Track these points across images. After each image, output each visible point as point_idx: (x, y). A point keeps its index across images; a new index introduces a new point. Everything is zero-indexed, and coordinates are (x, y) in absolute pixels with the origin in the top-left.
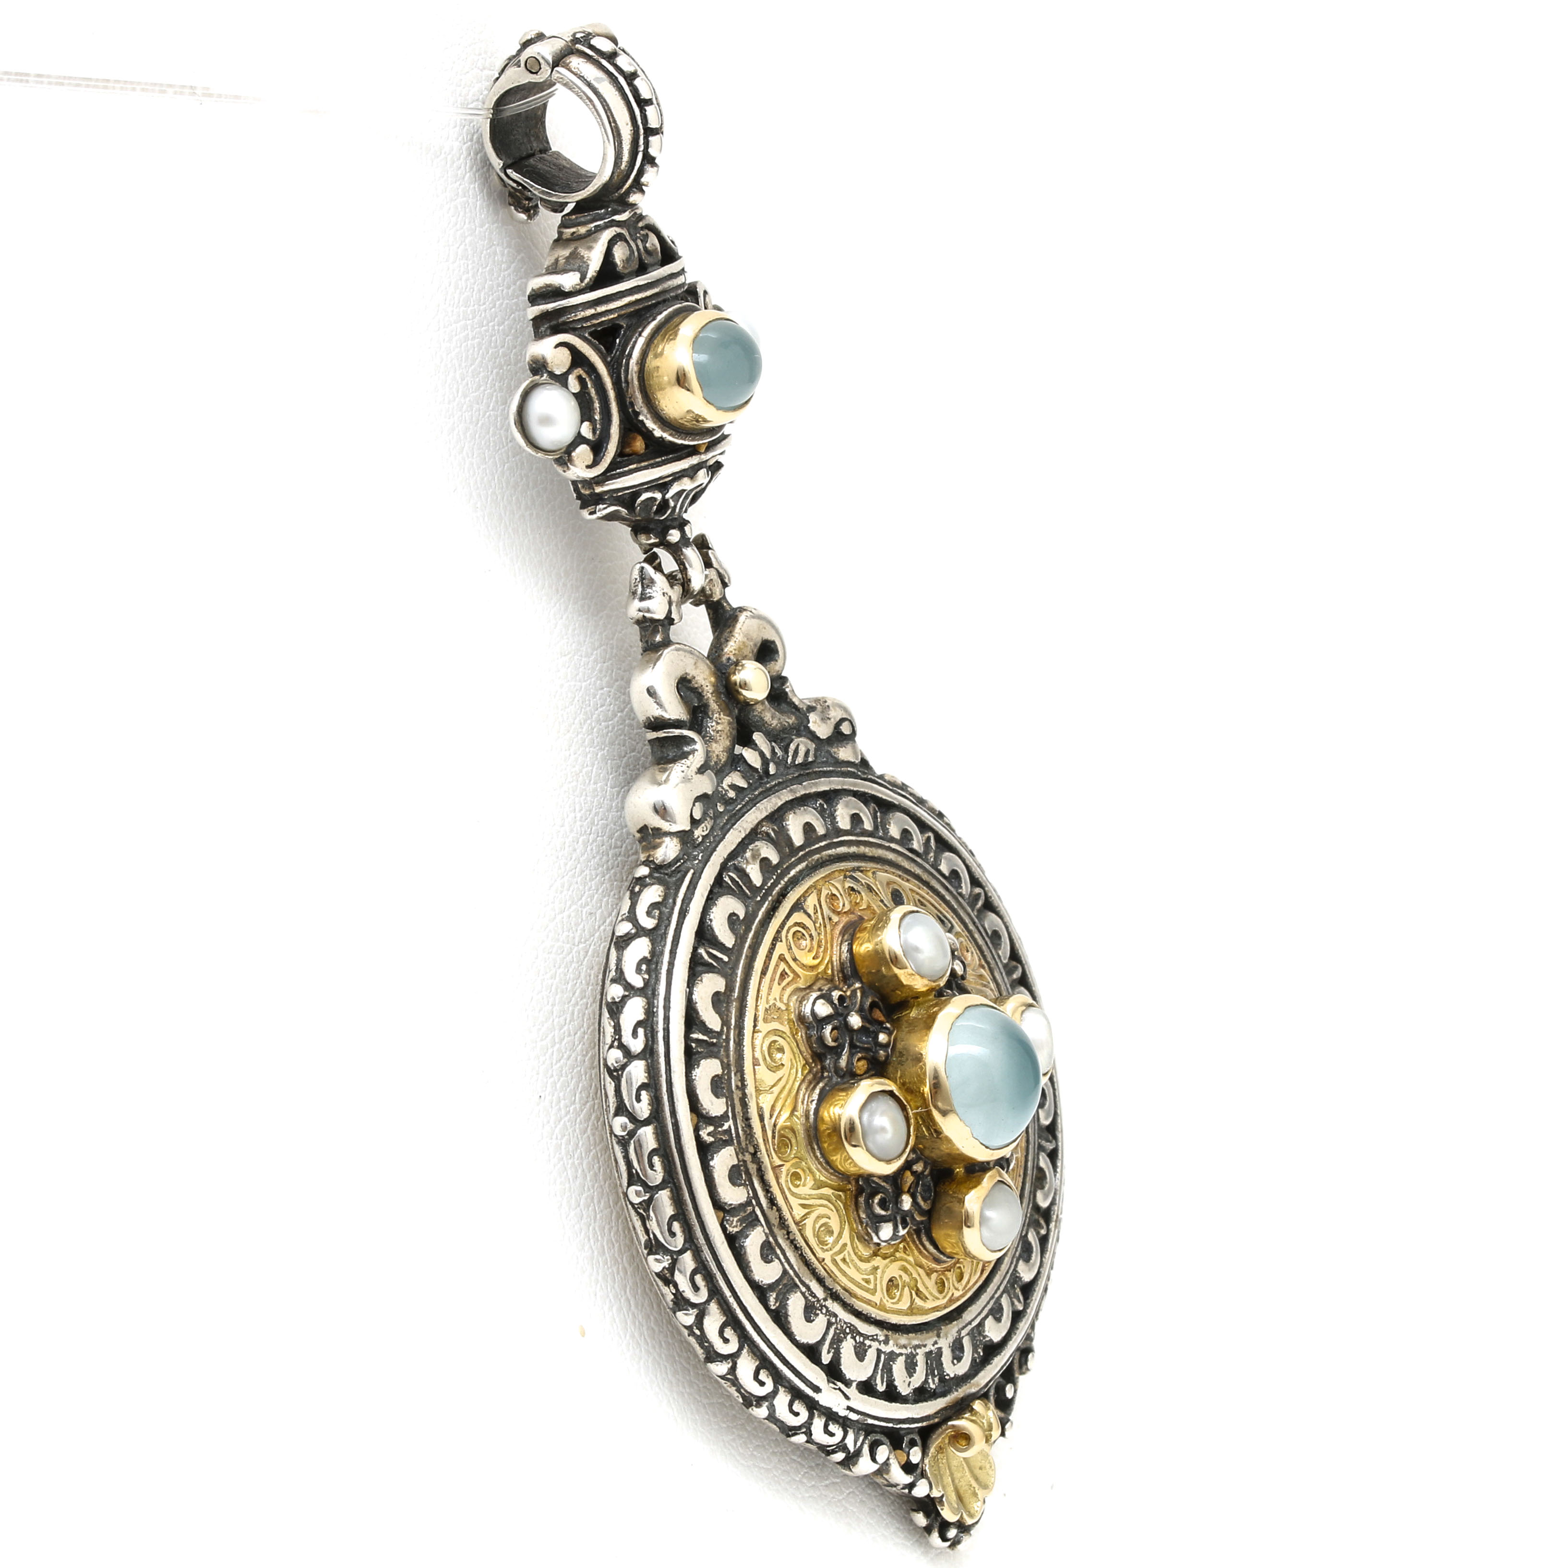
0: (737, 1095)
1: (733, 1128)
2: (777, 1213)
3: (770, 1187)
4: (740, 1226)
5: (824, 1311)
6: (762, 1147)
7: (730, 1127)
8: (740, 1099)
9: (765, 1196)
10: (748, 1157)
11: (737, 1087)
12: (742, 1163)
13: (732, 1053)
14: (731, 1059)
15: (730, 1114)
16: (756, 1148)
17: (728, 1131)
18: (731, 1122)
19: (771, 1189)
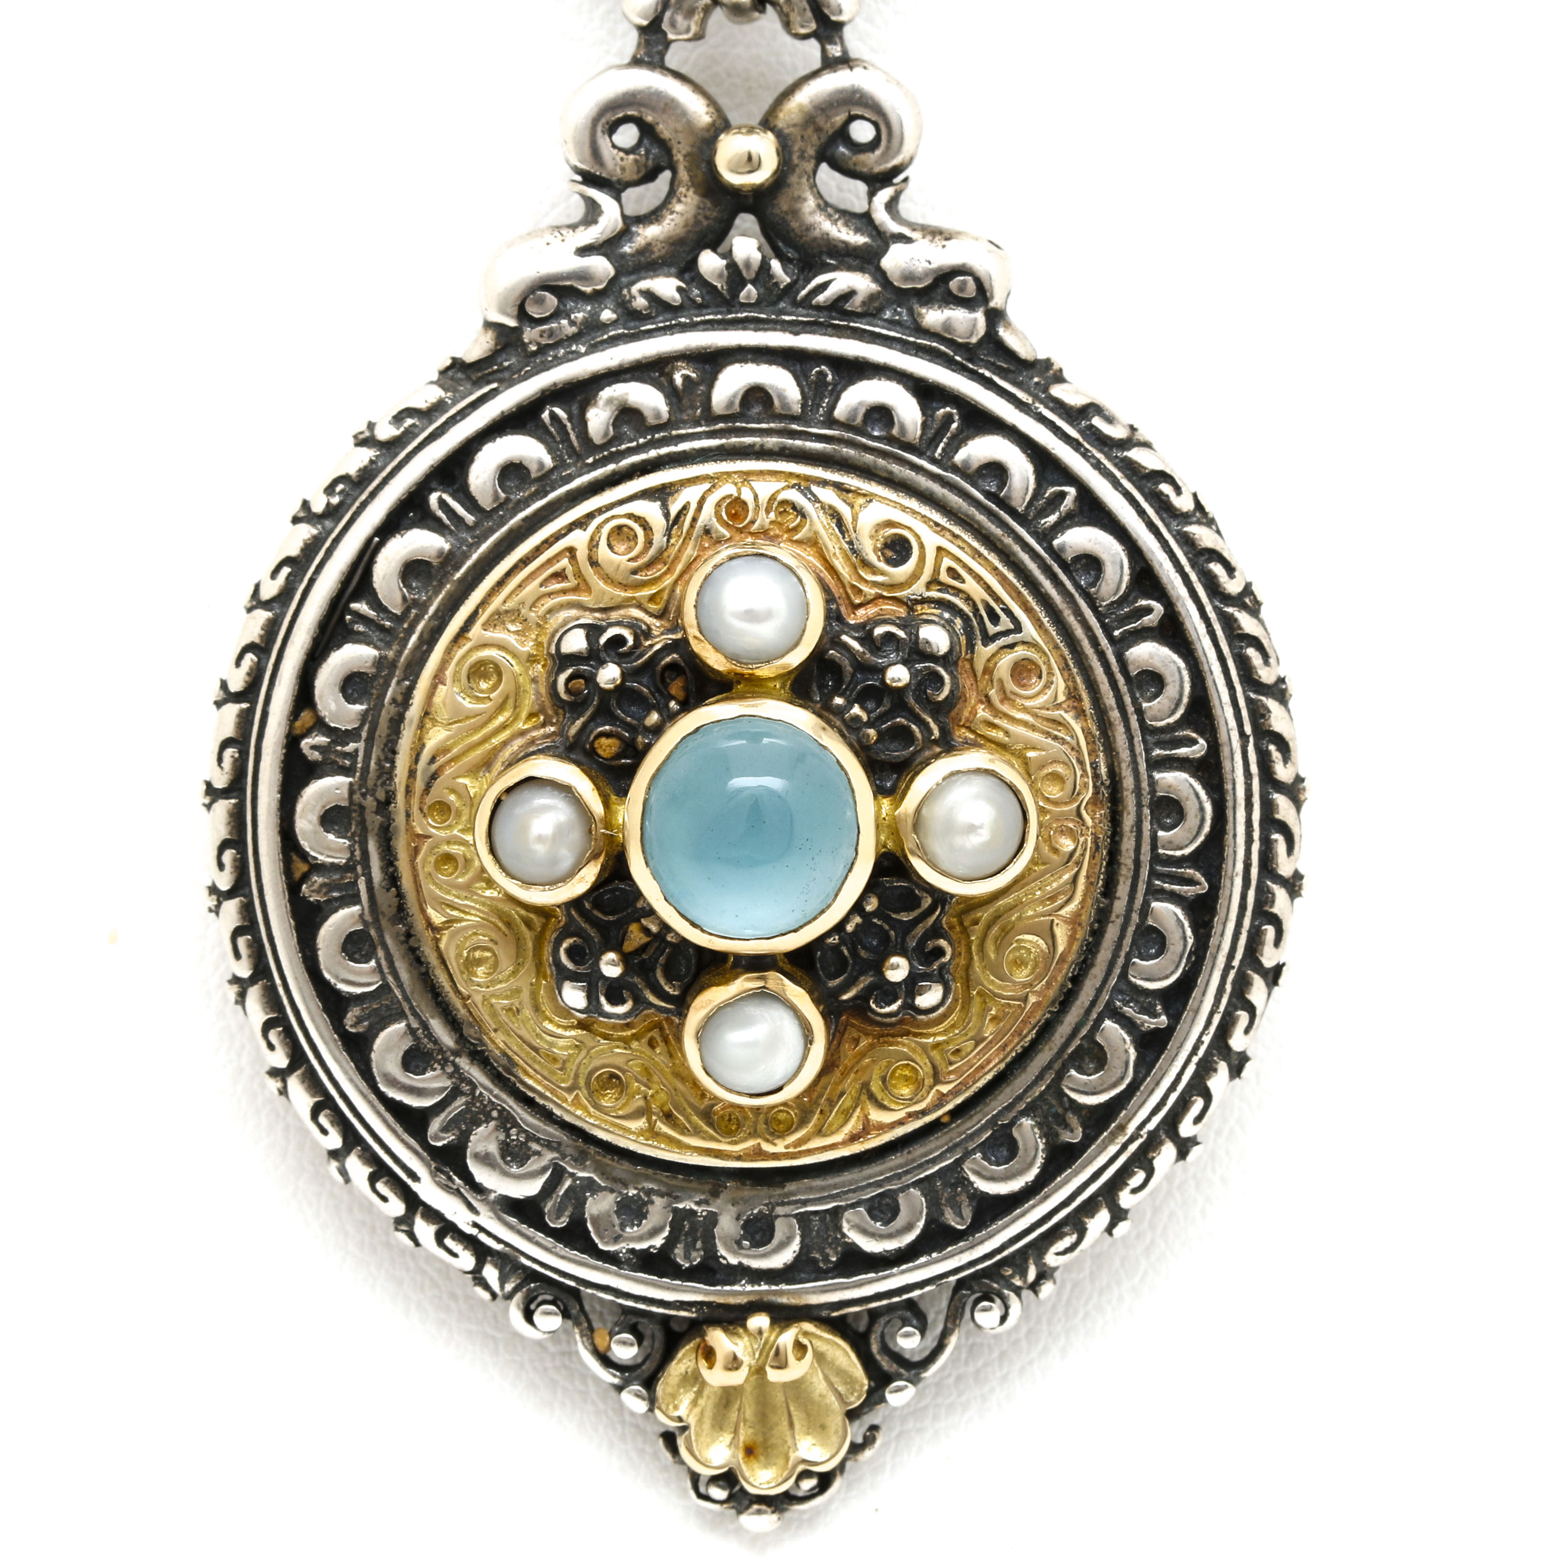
0: (388, 711)
1: (361, 754)
2: (396, 900)
3: (396, 859)
4: (326, 894)
5: (450, 1069)
6: (400, 797)
7: (356, 751)
8: (391, 720)
9: (382, 868)
10: (370, 802)
11: (394, 700)
12: (356, 808)
13: (406, 652)
14: (402, 659)
15: (364, 734)
16: (390, 799)
17: (353, 755)
18: (361, 745)
19: (397, 863)
